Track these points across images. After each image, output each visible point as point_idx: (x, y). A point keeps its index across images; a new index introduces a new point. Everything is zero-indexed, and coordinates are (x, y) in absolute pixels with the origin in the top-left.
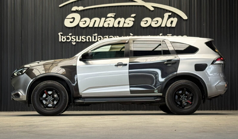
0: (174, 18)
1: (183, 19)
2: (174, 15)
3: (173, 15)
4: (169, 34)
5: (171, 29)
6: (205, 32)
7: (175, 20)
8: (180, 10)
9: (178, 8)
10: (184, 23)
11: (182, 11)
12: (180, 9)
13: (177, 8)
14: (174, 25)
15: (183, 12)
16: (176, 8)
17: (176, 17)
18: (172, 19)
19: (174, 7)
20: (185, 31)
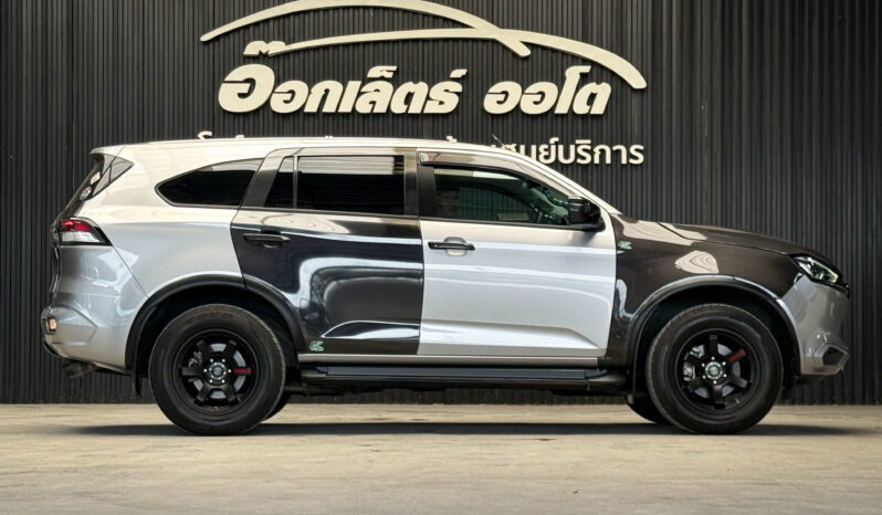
0: (598, 83)
1: (632, 89)
2: (599, 73)
3: (595, 72)
4: (583, 138)
5: (590, 120)
6: (706, 132)
7: (604, 91)
8: (621, 56)
9: (615, 46)
10: (636, 100)
11: (626, 59)
12: (622, 54)
13: (612, 51)
14: (599, 108)
15: (631, 62)
16: (607, 49)
17: (607, 82)
18: (590, 88)
19: (601, 47)
20: (636, 129)
